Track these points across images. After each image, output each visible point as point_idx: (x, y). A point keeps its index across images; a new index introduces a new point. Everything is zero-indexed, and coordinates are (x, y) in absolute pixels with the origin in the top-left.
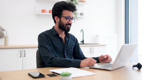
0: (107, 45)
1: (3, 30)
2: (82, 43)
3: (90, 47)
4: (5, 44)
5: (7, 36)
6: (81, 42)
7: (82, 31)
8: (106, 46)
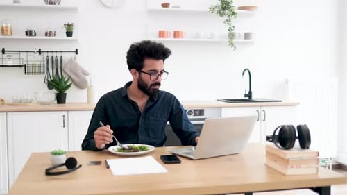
0: (298, 104)
1: (85, 74)
2: (247, 98)
3: (259, 109)
4: (88, 102)
5: (91, 85)
6: (246, 96)
7: (247, 72)
8: (298, 106)
